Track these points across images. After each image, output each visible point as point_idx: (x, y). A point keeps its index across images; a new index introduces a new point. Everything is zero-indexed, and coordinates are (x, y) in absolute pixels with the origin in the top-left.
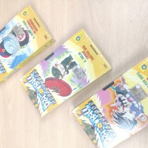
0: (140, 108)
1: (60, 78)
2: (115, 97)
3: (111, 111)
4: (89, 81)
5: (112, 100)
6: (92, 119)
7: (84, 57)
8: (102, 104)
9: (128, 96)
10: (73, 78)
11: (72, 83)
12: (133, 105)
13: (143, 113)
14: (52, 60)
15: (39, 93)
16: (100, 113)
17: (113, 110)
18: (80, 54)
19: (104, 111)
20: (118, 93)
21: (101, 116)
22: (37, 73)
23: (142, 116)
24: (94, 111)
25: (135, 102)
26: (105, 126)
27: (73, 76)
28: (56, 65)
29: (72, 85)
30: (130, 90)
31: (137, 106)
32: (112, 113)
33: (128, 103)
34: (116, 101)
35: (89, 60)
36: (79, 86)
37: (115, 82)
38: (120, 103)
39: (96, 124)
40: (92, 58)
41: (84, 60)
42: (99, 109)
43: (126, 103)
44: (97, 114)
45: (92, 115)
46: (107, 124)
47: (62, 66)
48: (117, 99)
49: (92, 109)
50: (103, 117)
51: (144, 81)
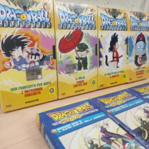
0: (19, 67)
1: (76, 48)
2: (42, 52)
3: (32, 39)
4: (60, 74)
5: (41, 47)
6: (34, 15)
7: (80, 80)
8: (43, 36)
9: (37, 64)
10: (70, 60)
11: (67, 57)
12: (26, 63)
13: (14, 68)
14: (93, 50)
15: (77, 17)
16: (35, 27)
17: (32, 42)
18: (84, 77)
19: (36, 33)
20: (44, 57)
21: (32, 26)
22: (92, 29)
23: (11, 65)
24: (41, 23)
25: (28, 66)
26: (20, 22)
27: (71, 62)
28: (88, 52)
29: (66, 56)
30: (41, 69)
31: (24, 66)
32: (29, 38)
33: (30, 60)
34: (38, 50)
35: (75, 83)
36: (61, 62)
37: (54, 60)
38: (34, 53)
39: (27, 14)
40: (75, 86)
41: (78, 78)
42: (40, 29)
43: (31, 58)
44: (36, 23)
45: (38, 18)
46: (21, 26)
47: (84, 56)
48: (40, 52)
49: (43, 21)
50: (30, 27)
51: (41, 84)
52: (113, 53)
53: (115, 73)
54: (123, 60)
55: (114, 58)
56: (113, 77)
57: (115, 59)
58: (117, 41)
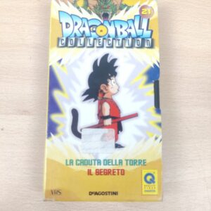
52: (101, 105)
53: (107, 162)
54: (141, 128)
55: (102, 117)
56: (98, 172)
57: (108, 122)
58: (115, 74)
